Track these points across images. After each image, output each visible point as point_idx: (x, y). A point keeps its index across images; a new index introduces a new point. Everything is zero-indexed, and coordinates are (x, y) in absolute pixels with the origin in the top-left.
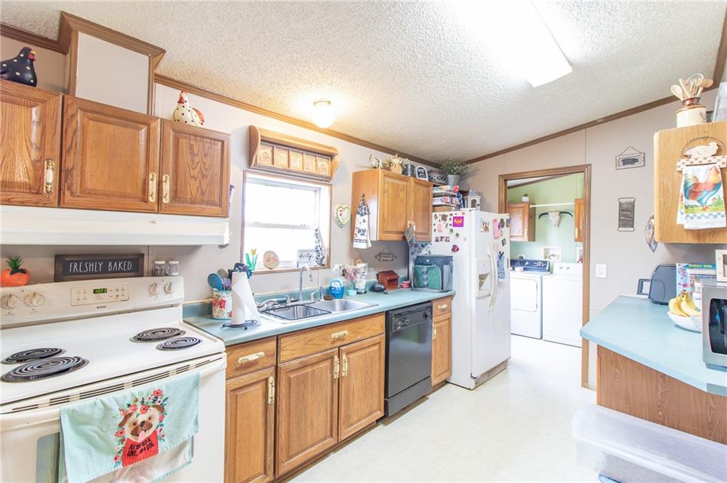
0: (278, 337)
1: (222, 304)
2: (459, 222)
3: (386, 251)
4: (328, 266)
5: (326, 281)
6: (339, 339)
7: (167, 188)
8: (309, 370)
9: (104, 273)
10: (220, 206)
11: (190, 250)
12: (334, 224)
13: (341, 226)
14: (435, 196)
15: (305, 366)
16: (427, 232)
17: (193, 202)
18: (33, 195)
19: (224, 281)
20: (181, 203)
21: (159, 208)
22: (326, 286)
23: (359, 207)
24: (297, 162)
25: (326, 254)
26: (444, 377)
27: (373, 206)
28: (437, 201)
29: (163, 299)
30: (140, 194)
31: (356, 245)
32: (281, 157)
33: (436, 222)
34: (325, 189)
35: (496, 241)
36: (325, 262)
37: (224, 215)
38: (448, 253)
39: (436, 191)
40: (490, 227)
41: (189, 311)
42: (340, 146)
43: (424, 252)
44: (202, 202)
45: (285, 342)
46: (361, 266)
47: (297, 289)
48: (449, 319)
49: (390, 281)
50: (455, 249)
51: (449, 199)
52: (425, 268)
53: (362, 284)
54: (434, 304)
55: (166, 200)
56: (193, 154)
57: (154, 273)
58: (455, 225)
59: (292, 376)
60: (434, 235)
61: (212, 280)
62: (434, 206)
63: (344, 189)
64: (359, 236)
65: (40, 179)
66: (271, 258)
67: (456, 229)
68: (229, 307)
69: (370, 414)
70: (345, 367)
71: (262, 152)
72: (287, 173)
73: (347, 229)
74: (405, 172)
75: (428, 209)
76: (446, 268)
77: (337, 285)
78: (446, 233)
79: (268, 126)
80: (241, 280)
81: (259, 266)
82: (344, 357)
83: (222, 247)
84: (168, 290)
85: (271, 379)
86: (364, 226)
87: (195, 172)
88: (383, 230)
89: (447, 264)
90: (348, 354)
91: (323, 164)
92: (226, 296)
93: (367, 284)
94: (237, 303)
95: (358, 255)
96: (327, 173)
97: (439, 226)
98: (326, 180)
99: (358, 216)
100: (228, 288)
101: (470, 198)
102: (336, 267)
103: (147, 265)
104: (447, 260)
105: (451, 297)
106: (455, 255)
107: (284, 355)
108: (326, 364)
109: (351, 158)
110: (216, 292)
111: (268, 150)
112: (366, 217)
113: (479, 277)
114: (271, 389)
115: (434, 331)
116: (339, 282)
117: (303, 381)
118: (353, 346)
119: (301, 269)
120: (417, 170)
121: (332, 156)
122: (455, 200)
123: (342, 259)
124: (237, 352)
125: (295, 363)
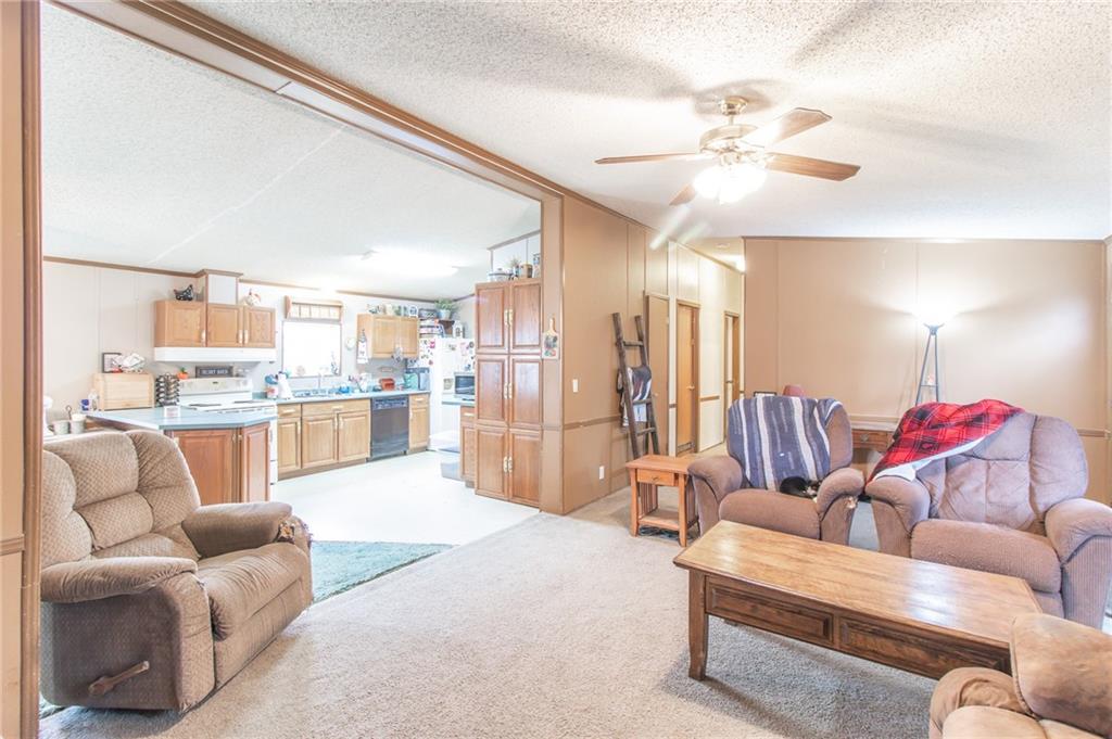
0: (302, 404)
1: (273, 391)
2: (433, 346)
3: (388, 365)
4: (340, 374)
5: (339, 383)
6: (338, 409)
7: (247, 337)
8: (319, 422)
9: (216, 375)
10: (271, 342)
11: (255, 364)
12: (343, 348)
13: (349, 349)
14: (422, 327)
15: (317, 420)
16: (416, 351)
17: (258, 341)
18: (198, 343)
19: (274, 380)
20: (253, 342)
21: (244, 345)
22: (337, 387)
23: (361, 337)
24: (316, 312)
25: (338, 368)
26: (422, 444)
27: (370, 338)
28: (423, 331)
29: (242, 388)
30: (235, 339)
31: (360, 361)
32: (305, 312)
33: (422, 345)
34: (337, 327)
35: (465, 357)
36: (337, 372)
37: (274, 347)
38: (427, 366)
39: (423, 323)
40: (458, 348)
41: (256, 396)
42: (346, 300)
43: (416, 366)
44: (262, 341)
45: (305, 406)
46: (363, 375)
47: (316, 388)
48: (427, 409)
49: (387, 385)
50: (431, 363)
51: (430, 329)
52: (409, 375)
53: (364, 387)
54: (411, 398)
55: (246, 342)
56: (258, 320)
57: (237, 376)
58: (431, 347)
59: (310, 423)
60: (422, 354)
61: (268, 379)
62: (421, 334)
63: (351, 327)
64: (360, 356)
65: (200, 337)
66: (300, 370)
67: (432, 350)
68: (276, 393)
70: (342, 424)
71: (294, 310)
72: (310, 320)
73: (354, 351)
74: (398, 313)
75: (415, 337)
76: (422, 375)
77: (343, 386)
78: (426, 353)
79: (296, 295)
80: (282, 378)
81: (293, 374)
82: (341, 419)
83: (271, 362)
84: (245, 383)
85: (299, 423)
86: (364, 349)
87: (259, 328)
88: (375, 351)
89: (423, 372)
90: (343, 418)
91: (334, 314)
92: (274, 387)
93: (368, 387)
94: (281, 389)
95: (361, 368)
96: (337, 317)
97: (423, 348)
98: (338, 321)
99: (360, 343)
100: (276, 383)
101: (454, 327)
102: (345, 375)
103: (234, 373)
104: (423, 370)
105: (429, 394)
106: (431, 367)
107: (304, 413)
108: (331, 421)
109: (356, 306)
110: (269, 385)
111: (297, 308)
112: (364, 343)
113: (445, 380)
114: (299, 428)
115: (411, 414)
116: (346, 384)
117: (316, 427)
118: (348, 415)
119: (320, 376)
120: (409, 309)
121: (340, 307)
122: (436, 330)
123: (349, 370)
124: (282, 408)
125: (311, 418)
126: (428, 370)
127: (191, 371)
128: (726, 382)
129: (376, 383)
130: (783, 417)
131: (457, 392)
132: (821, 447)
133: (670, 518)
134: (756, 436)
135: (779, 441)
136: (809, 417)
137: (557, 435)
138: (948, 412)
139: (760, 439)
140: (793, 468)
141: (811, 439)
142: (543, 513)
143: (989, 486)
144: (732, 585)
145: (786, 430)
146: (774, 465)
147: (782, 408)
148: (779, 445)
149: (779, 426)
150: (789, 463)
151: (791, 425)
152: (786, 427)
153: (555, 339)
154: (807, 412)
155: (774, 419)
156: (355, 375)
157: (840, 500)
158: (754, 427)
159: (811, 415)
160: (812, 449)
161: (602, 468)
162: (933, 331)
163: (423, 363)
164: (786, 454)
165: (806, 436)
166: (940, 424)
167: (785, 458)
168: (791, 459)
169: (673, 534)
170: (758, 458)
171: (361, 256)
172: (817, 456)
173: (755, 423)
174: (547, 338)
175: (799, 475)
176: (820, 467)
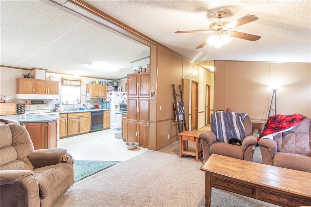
0: (68, 113)
1: (58, 109)
2: (111, 94)
3: (96, 101)
5: (80, 107)
6: (79, 115)
7: (49, 91)
8: (73, 120)
9: (38, 104)
10: (57, 93)
11: (51, 100)
12: (82, 95)
13: (83, 95)
14: (108, 88)
17: (53, 92)
18: (32, 93)
19: (58, 105)
20: (51, 93)
21: (48, 93)
22: (79, 108)
23: (87, 91)
24: (72, 83)
25: (80, 101)
26: (108, 127)
28: (108, 89)
29: (48, 108)
30: (45, 91)
31: (87, 99)
32: (69, 82)
34: (80, 88)
35: (122, 98)
36: (79, 103)
37: (58, 94)
39: (108, 87)
40: (120, 95)
41: (52, 111)
42: (82, 79)
43: (106, 101)
44: (54, 92)
46: (88, 104)
47: (73, 108)
48: (109, 115)
49: (96, 107)
50: (111, 100)
51: (110, 89)
52: (103, 104)
53: (88, 108)
54: (104, 111)
55: (49, 92)
56: (53, 85)
57: (45, 104)
58: (111, 95)
59: (70, 120)
60: (107, 97)
61: (56, 105)
62: (108, 90)
63: (84, 88)
64: (87, 97)
65: (33, 90)
66: (67, 102)
67: (111, 96)
68: (59, 110)
69: (87, 130)
70: (81, 120)
71: (65, 82)
72: (70, 85)
73: (85, 95)
74: (100, 83)
75: (105, 91)
76: (108, 104)
77: (81, 107)
78: (109, 97)
79: (65, 77)
80: (61, 105)
81: (65, 103)
82: (81, 118)
83: (57, 99)
84: (48, 106)
85: (67, 120)
86: (88, 95)
87: (53, 88)
88: (92, 96)
89: (108, 103)
91: (79, 83)
92: (58, 108)
93: (90, 108)
94: (60, 108)
95: (88, 102)
96: (79, 85)
97: (108, 95)
98: (80, 86)
99: (87, 93)
100: (58, 106)
101: (118, 88)
102: (82, 104)
103: (44, 103)
104: (108, 102)
105: (110, 110)
107: (69, 116)
108: (77, 119)
109: (86, 81)
110: (56, 107)
111: (66, 81)
112: (89, 93)
113: (116, 106)
114: (67, 121)
115: (104, 117)
116: (82, 107)
117: (72, 121)
118: (83, 117)
119: (74, 104)
120: (104, 82)
121: (81, 81)
122: (112, 89)
123: (83, 102)
124: (61, 115)
125: (71, 118)
126: (110, 102)
127: (29, 102)
128: (206, 107)
129: (92, 106)
130: (229, 119)
131: (120, 110)
132: (242, 129)
133: (192, 152)
134: (220, 125)
135: (228, 127)
136: (238, 119)
137: (155, 124)
138: (283, 118)
139: (222, 126)
140: (233, 135)
141: (239, 126)
142: (149, 150)
143: (296, 142)
144: (220, 177)
145: (230, 123)
146: (226, 135)
147: (229, 116)
148: (228, 128)
149: (228, 122)
150: (231, 134)
151: (232, 122)
152: (230, 122)
153: (154, 93)
154: (237, 117)
155: (226, 119)
156: (85, 104)
157: (250, 147)
158: (220, 122)
159: (238, 118)
160: (239, 129)
161: (168, 135)
162: (275, 91)
163: (108, 100)
164: (230, 131)
165: (237, 125)
166: (281, 121)
167: (230, 132)
168: (232, 133)
169: (193, 157)
170: (221, 132)
171: (88, 64)
172: (241, 132)
173: (220, 120)
174: (152, 92)
175: (235, 138)
176: (241, 135)
